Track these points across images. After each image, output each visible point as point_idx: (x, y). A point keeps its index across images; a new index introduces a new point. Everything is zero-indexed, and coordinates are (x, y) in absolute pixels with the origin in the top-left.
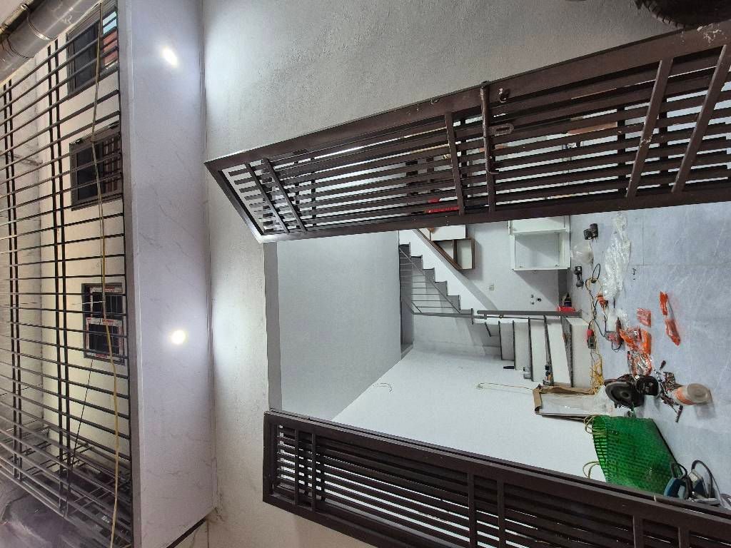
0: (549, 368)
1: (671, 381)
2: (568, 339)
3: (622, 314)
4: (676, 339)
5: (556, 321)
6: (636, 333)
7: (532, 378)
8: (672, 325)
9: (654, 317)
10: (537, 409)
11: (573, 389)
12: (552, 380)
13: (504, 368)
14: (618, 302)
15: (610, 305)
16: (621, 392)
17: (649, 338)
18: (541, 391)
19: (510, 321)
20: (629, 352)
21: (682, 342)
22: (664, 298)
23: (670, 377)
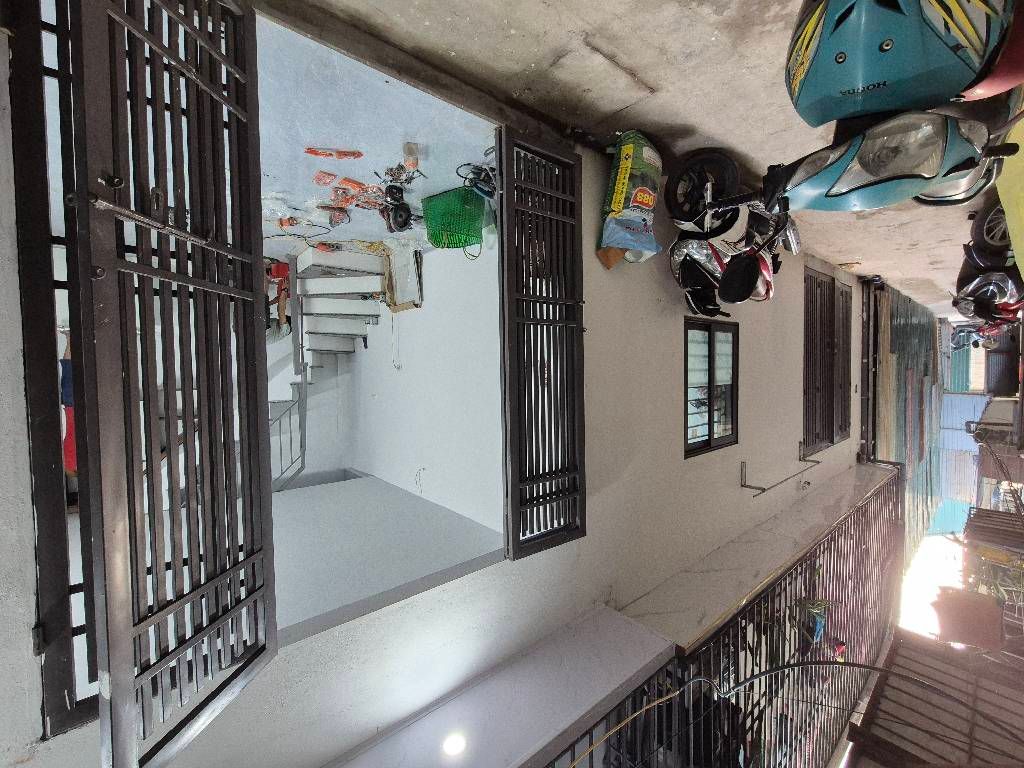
0: (365, 297)
1: (396, 172)
2: (329, 272)
3: (312, 203)
4: (357, 154)
5: (303, 286)
6: (340, 192)
7: (377, 316)
8: (343, 154)
9: (326, 169)
10: (416, 306)
11: (387, 274)
12: (379, 294)
13: (366, 346)
14: (294, 204)
15: (297, 214)
16: (400, 219)
17: (347, 180)
18: (393, 305)
19: (306, 336)
20: (357, 205)
21: (361, 151)
22: (311, 151)
23: (390, 171)
